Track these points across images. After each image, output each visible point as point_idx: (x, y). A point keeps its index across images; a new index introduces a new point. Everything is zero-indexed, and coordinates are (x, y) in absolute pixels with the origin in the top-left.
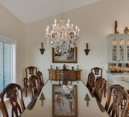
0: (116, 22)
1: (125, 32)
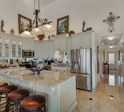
0: (2, 21)
1: (11, 33)
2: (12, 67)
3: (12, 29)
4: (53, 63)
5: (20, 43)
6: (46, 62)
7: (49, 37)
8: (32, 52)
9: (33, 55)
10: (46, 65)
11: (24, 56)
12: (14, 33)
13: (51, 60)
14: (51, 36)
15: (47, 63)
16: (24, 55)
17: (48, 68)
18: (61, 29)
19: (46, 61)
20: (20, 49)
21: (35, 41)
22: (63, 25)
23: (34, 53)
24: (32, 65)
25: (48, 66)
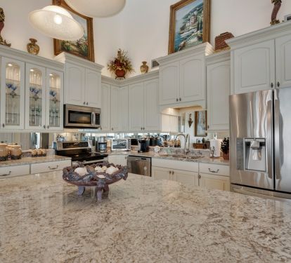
2: (33, 156)
3: (30, 39)
4: (157, 148)
5: (57, 84)
6: (137, 144)
7: (144, 67)
8: (93, 113)
9: (98, 122)
10: (135, 152)
11: (68, 124)
12: (37, 51)
13: (151, 139)
14: (149, 64)
15: (139, 146)
16: (70, 122)
17: (141, 162)
18: (183, 36)
19: (134, 142)
20: (56, 101)
21: (104, 78)
22: (192, 21)
23: (98, 116)
24: (93, 152)
25: (142, 154)
